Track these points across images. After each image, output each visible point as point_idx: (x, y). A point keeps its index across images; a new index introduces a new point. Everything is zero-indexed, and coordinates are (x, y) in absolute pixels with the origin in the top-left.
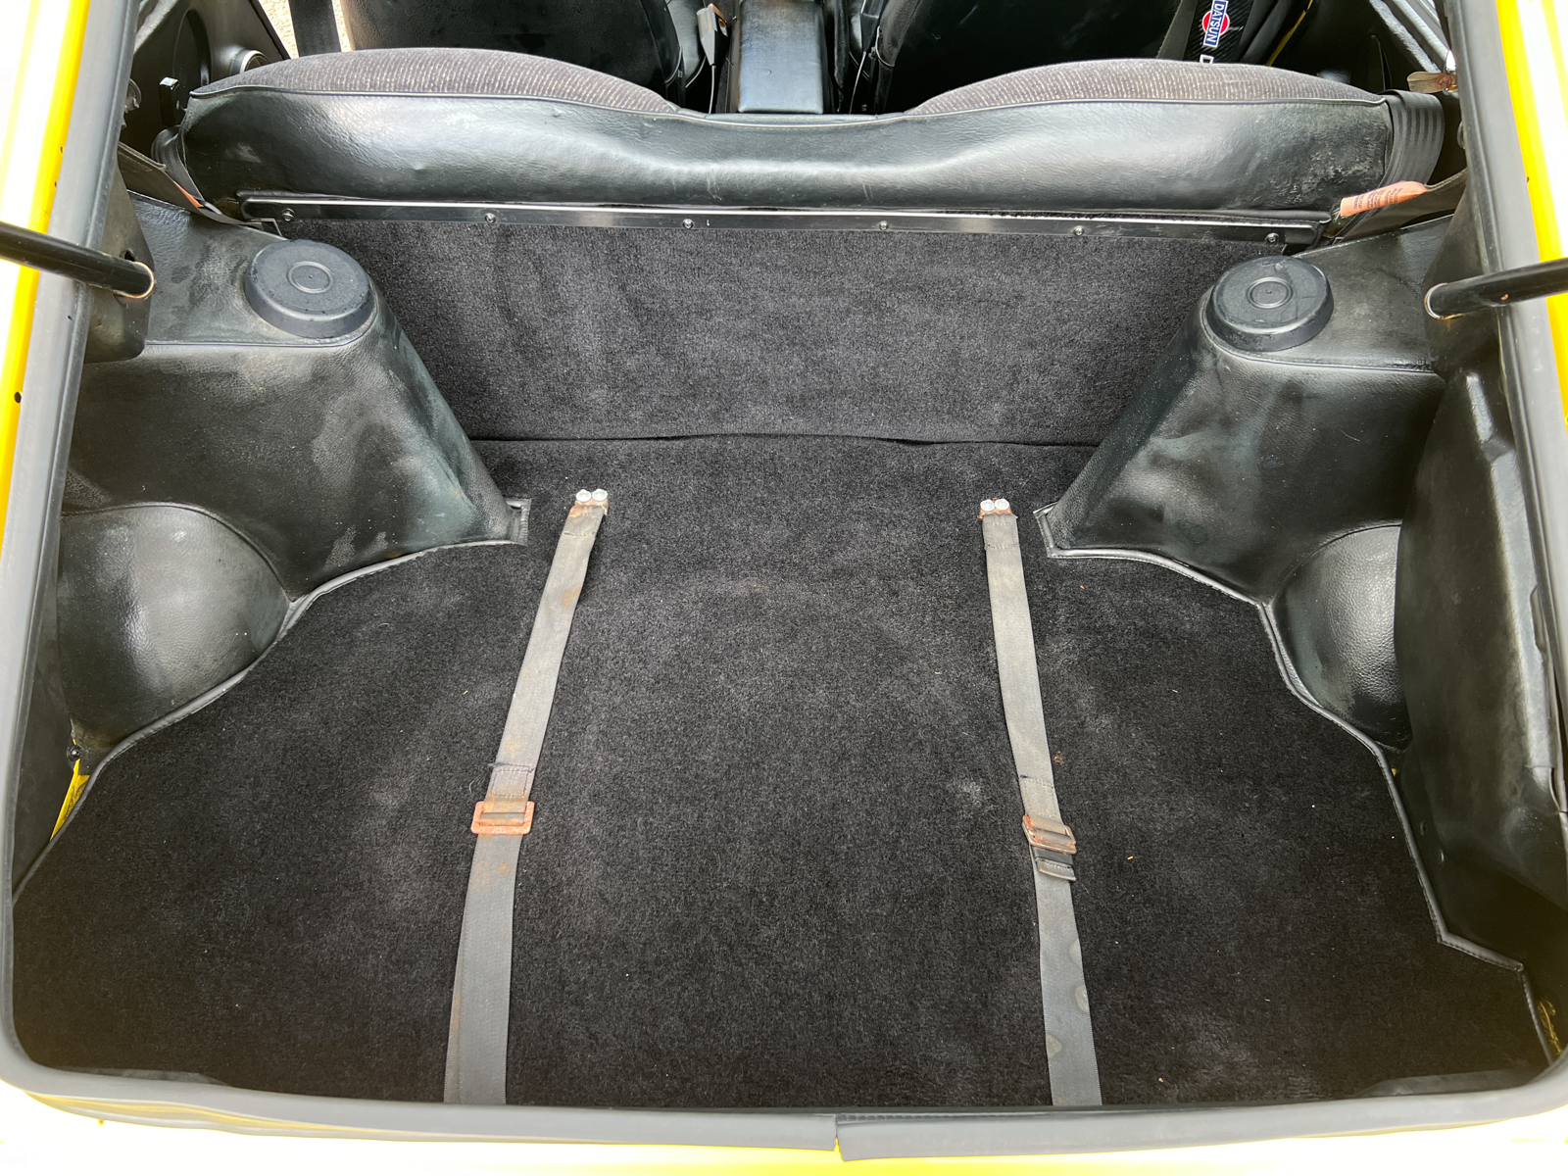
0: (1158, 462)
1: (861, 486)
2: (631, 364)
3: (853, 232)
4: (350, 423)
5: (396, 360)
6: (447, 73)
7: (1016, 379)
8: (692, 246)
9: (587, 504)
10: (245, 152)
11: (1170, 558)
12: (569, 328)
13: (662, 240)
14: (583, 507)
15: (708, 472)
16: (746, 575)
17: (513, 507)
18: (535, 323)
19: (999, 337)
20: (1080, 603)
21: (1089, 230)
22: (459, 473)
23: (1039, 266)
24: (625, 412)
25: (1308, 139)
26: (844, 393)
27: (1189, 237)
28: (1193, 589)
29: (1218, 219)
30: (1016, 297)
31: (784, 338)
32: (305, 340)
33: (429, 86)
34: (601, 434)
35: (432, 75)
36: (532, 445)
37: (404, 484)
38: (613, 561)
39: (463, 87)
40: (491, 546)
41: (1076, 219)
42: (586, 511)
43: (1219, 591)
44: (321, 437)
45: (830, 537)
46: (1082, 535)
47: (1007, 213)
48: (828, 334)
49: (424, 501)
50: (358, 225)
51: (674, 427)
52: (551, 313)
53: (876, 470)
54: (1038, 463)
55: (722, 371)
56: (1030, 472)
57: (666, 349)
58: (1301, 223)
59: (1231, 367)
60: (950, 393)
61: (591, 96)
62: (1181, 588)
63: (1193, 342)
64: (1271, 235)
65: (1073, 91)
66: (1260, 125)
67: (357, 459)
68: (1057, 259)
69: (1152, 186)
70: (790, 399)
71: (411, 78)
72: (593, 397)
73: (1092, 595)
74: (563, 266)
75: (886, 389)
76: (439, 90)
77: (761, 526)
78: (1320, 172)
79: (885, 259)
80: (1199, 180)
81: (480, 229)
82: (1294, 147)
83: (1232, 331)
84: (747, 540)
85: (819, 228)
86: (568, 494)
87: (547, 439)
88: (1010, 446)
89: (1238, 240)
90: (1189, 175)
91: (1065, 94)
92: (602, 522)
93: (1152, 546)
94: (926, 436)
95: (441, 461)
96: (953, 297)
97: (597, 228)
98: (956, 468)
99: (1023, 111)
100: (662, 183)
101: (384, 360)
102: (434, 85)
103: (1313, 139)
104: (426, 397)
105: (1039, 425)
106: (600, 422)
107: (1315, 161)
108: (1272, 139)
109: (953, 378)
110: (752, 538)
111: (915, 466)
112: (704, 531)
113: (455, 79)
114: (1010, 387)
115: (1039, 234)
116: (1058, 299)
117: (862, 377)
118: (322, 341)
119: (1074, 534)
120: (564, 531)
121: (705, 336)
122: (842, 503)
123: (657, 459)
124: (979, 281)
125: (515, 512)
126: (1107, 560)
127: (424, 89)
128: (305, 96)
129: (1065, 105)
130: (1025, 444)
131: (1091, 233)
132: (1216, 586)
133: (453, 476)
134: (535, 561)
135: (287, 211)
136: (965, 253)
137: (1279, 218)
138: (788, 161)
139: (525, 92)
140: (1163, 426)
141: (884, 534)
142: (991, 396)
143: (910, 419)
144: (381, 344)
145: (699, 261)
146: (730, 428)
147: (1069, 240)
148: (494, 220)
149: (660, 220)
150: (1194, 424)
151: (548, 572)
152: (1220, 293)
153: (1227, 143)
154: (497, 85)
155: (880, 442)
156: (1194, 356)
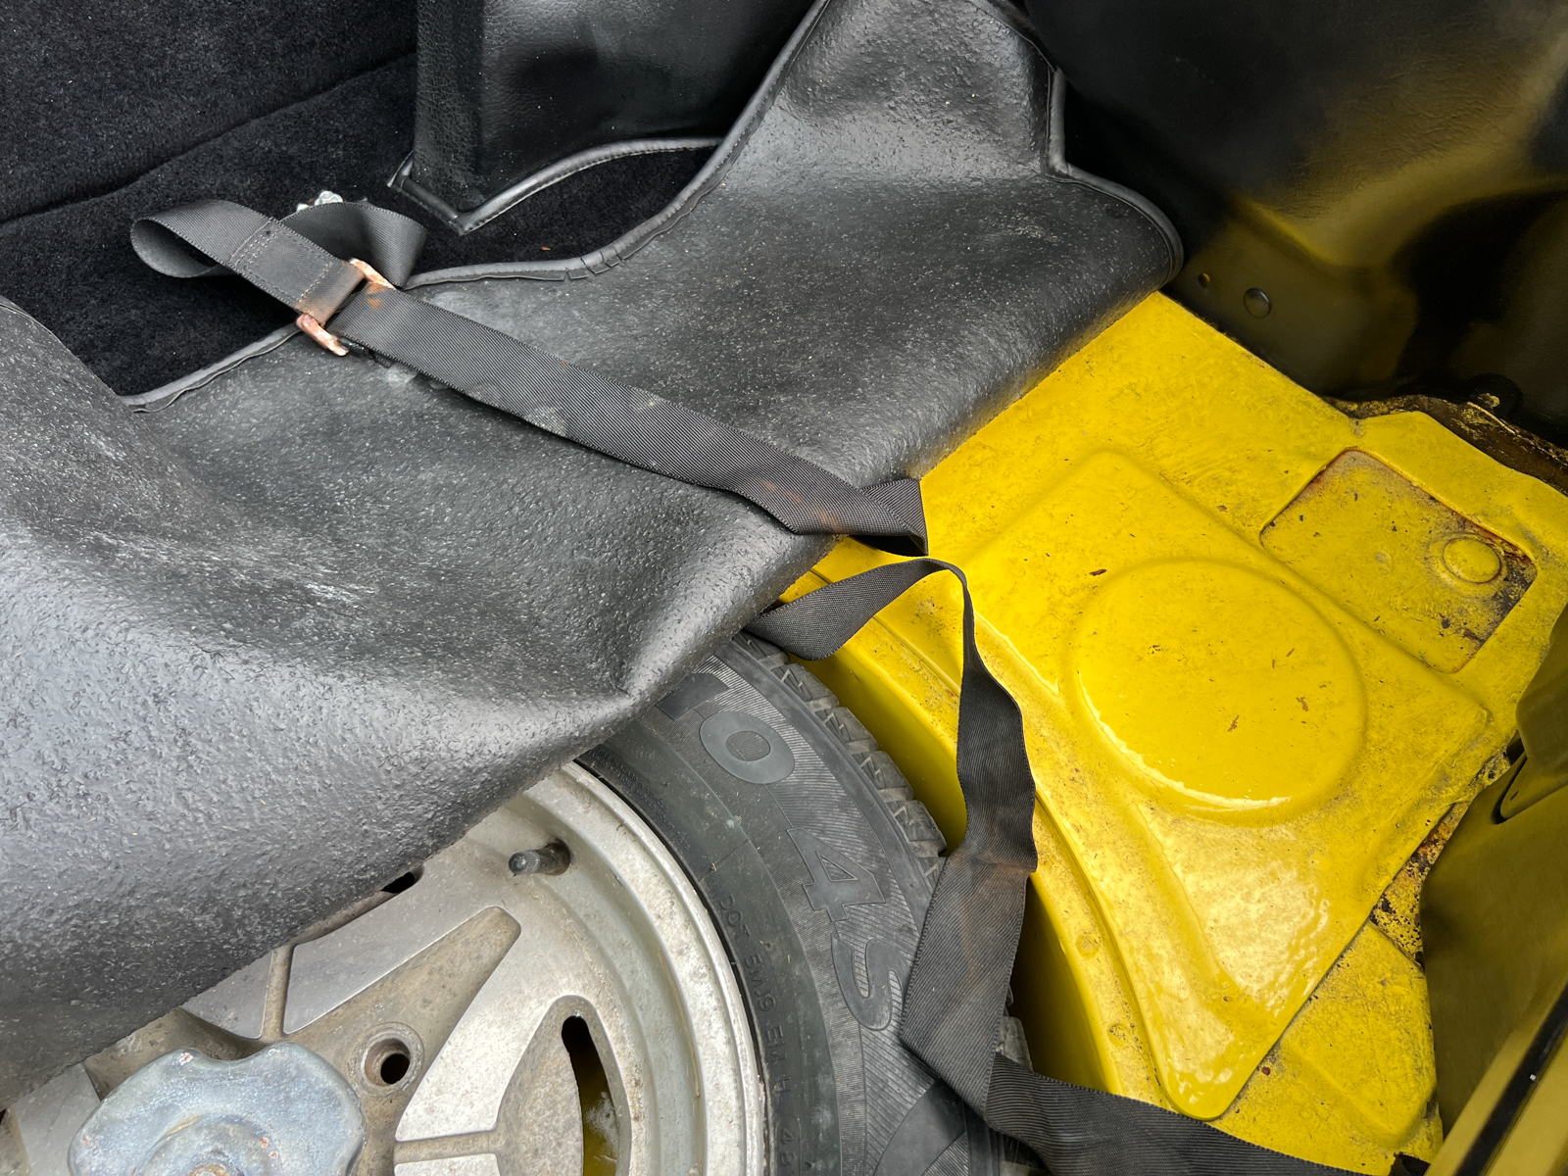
11: (636, 136)
46: (488, 164)
54: (340, 113)
56: (337, 131)
60: (94, 41)
93: (603, 127)
94: (115, 162)
105: (296, 48)
119: (477, 169)
126: (551, 187)
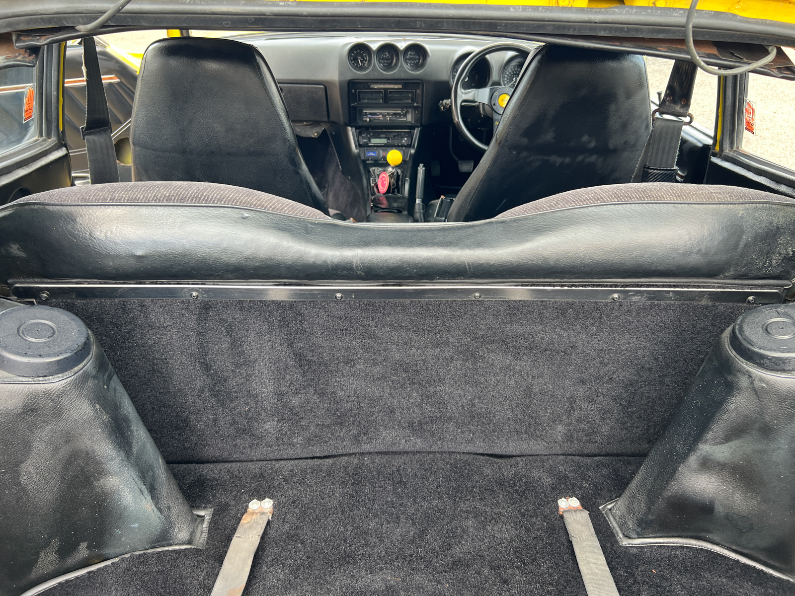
0: (706, 465)
1: (467, 490)
2: (295, 401)
3: (456, 301)
4: (56, 449)
5: (104, 396)
6: (168, 192)
7: (572, 407)
8: (341, 313)
9: (256, 512)
10: (15, 249)
11: (717, 544)
12: (251, 376)
13: (320, 309)
14: (253, 514)
15: (350, 482)
16: (382, 569)
17: (198, 516)
18: (226, 374)
19: (560, 377)
20: (657, 586)
21: (622, 296)
22: (153, 490)
23: (588, 323)
24: (289, 438)
25: (775, 228)
26: (450, 419)
27: (692, 300)
28: (741, 570)
29: (713, 287)
30: (572, 347)
31: (406, 379)
32: (21, 379)
33: (153, 199)
34: (271, 456)
35: (156, 193)
36: (220, 466)
37: (104, 500)
38: (273, 560)
39: (178, 199)
40: (174, 550)
41: (614, 288)
42: (255, 517)
43: (762, 571)
44: (29, 462)
45: (447, 533)
46: (645, 527)
47: (565, 286)
48: (438, 375)
49: (121, 514)
50: (97, 302)
51: (325, 448)
52: (238, 366)
53: (476, 477)
54: (594, 469)
55: (362, 405)
57: (321, 389)
58: (771, 289)
59: (768, 385)
60: (526, 418)
61: (271, 207)
62: (731, 569)
63: (726, 368)
64: (751, 298)
65: (609, 198)
66: (742, 217)
67: (63, 480)
68: (600, 318)
69: (674, 258)
70: (411, 424)
71: (141, 195)
72: (266, 427)
73: (663, 578)
74: (247, 331)
75: (480, 415)
76: (160, 201)
77: (392, 525)
78: (783, 251)
79: (478, 320)
80: (706, 254)
81: (186, 304)
82: (766, 233)
83: (762, 357)
84: (381, 537)
85: (431, 298)
86: (243, 503)
87: (232, 462)
88: (570, 457)
89: (727, 302)
90: (700, 250)
91: (603, 200)
92: (267, 525)
93: (703, 534)
94: (509, 452)
95: (136, 479)
96: (526, 347)
97: (273, 301)
98: (535, 474)
99: (576, 211)
100: (320, 263)
101: (92, 396)
102: (157, 198)
103: (778, 228)
104: (130, 426)
105: (590, 441)
106: (271, 446)
107: (779, 244)
108: (752, 227)
109: (528, 407)
110: (385, 535)
111: (505, 474)
112: (347, 531)
113: (173, 195)
114: (569, 413)
115: (587, 300)
116: (601, 348)
117: (463, 407)
118: (36, 378)
120: (236, 535)
121: (350, 379)
122: (454, 504)
123: (312, 473)
124: (546, 335)
125: (199, 520)
126: (668, 546)
127: (149, 200)
128: (61, 207)
129: (605, 206)
130: (581, 456)
131: (625, 299)
132: (759, 566)
133: (146, 492)
134: (208, 563)
135: (45, 293)
136: (535, 315)
137: (756, 285)
138: (412, 247)
139: (223, 202)
140: (710, 435)
141: (489, 528)
142: (555, 421)
143: (498, 438)
144: (90, 383)
145: (346, 325)
146: (367, 447)
147: (609, 304)
148: (198, 297)
149: (319, 294)
150: (736, 432)
151: (218, 572)
152: (741, 330)
153: (722, 229)
154: (202, 199)
155: (476, 456)
156: (729, 378)
